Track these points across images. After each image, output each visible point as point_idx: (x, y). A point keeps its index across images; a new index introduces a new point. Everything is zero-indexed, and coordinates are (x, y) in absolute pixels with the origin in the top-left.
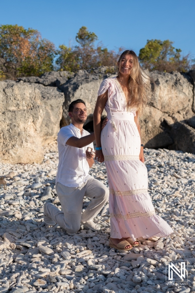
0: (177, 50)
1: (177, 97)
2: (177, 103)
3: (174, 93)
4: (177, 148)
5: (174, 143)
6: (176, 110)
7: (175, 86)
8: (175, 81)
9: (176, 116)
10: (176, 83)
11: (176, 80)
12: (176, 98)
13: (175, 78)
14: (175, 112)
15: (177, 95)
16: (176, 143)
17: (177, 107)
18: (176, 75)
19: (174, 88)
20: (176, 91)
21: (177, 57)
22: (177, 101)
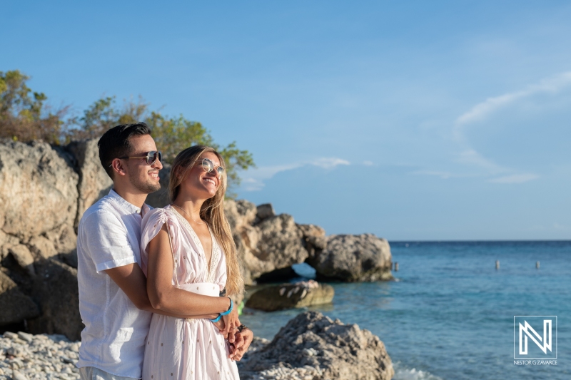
0: (36, 95)
1: (41, 199)
2: (41, 212)
3: (35, 189)
4: (49, 326)
5: (42, 313)
6: (39, 229)
7: (38, 174)
8: (38, 162)
9: (39, 243)
10: (40, 168)
11: (41, 161)
12: (39, 202)
13: (38, 155)
14: (36, 235)
15: (42, 195)
16: (48, 313)
17: (41, 223)
18: (41, 150)
19: (35, 178)
20: (40, 186)
21: (35, 110)
22: (42, 208)
